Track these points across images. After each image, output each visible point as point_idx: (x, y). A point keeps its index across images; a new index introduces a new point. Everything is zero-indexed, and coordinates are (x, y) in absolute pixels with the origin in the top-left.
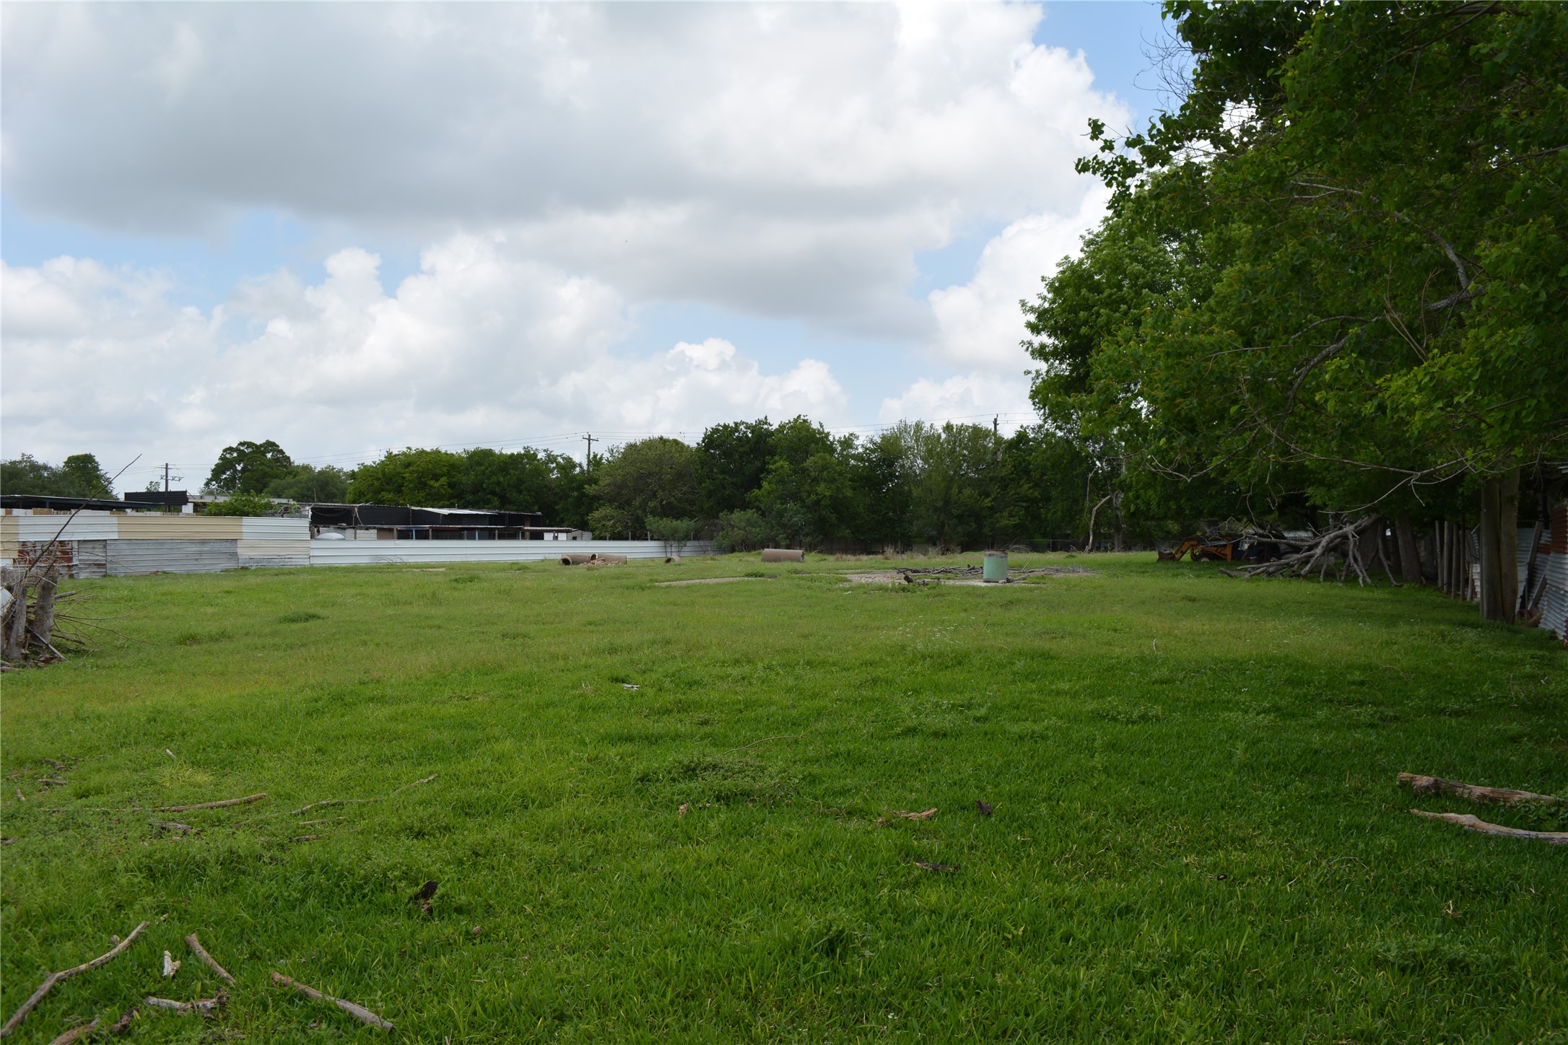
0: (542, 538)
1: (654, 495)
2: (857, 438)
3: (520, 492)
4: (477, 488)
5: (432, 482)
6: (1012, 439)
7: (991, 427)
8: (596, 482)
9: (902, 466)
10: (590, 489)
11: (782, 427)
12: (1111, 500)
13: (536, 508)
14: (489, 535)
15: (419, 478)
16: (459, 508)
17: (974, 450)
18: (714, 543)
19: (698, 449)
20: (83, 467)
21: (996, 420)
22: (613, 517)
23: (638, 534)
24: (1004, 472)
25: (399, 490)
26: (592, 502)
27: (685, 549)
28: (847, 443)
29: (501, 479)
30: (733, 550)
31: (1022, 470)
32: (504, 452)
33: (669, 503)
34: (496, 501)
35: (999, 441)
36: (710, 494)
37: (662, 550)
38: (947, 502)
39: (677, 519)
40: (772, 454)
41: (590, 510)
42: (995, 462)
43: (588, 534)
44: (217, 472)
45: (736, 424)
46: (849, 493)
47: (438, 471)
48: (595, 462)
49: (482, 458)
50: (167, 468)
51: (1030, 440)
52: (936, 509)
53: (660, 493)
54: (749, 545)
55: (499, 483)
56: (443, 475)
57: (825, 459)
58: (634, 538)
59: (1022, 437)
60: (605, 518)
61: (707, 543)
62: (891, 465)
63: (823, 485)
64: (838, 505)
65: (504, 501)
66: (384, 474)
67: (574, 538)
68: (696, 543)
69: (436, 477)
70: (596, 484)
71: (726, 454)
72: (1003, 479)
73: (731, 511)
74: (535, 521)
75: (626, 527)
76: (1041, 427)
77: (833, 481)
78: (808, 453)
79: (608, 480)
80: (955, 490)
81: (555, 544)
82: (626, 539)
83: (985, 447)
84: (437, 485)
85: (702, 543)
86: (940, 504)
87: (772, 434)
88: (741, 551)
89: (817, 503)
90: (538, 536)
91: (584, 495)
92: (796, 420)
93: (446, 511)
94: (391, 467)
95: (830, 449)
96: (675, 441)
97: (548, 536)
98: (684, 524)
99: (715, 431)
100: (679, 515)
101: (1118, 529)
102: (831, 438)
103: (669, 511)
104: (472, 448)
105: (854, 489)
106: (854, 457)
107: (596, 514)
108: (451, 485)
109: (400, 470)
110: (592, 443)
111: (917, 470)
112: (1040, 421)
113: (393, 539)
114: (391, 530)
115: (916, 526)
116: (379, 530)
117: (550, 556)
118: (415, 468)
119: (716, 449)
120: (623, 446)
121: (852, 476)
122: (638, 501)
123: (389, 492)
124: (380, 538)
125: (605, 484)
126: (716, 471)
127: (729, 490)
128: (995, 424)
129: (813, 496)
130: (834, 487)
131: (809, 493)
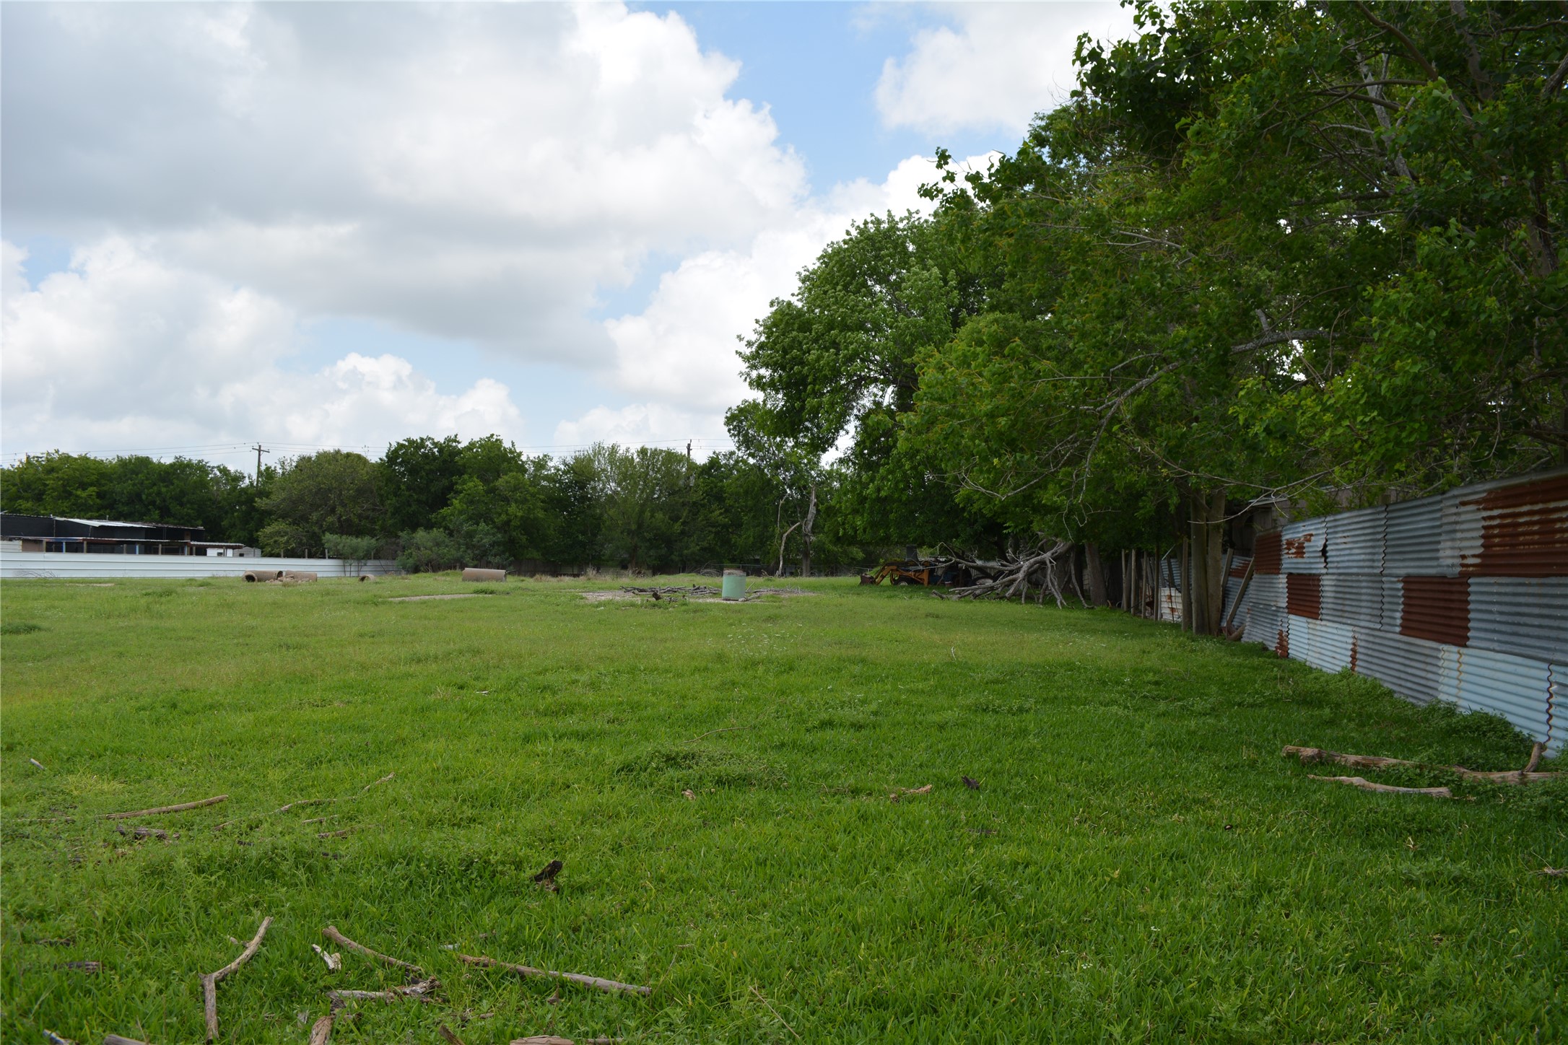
0: (205, 554)
1: (333, 510)
3: (182, 505)
4: (135, 498)
5: (79, 493)
6: (705, 465)
7: (685, 452)
8: (268, 495)
9: (594, 488)
10: (260, 503)
11: (472, 445)
12: (800, 526)
13: (198, 521)
14: (149, 549)
15: (64, 486)
16: (111, 519)
17: (668, 473)
18: (395, 563)
19: (381, 464)
21: (689, 445)
22: (286, 533)
23: (316, 551)
24: (695, 497)
25: (39, 498)
26: (264, 517)
27: (365, 568)
28: (540, 464)
29: (164, 490)
30: (416, 570)
31: (717, 496)
32: (162, 461)
33: (347, 520)
34: (156, 515)
35: (692, 466)
36: (397, 511)
37: (341, 569)
38: (640, 526)
39: (357, 537)
40: (461, 474)
41: (261, 525)
42: (687, 487)
43: (258, 551)
45: (422, 439)
46: (541, 514)
47: (85, 480)
48: (267, 474)
49: (137, 468)
51: (722, 466)
52: (630, 532)
53: (339, 510)
54: (434, 566)
55: (159, 493)
56: (92, 484)
57: (516, 480)
58: (311, 556)
59: (714, 463)
60: (278, 533)
61: (389, 562)
62: (582, 487)
63: (514, 505)
64: (529, 526)
65: (165, 512)
66: (22, 480)
67: (241, 555)
68: (377, 562)
69: (84, 486)
70: (267, 497)
71: (413, 471)
72: (694, 503)
73: (414, 528)
74: (197, 536)
75: (301, 544)
76: (732, 453)
77: (525, 501)
78: (499, 473)
79: (283, 495)
80: (648, 514)
81: (221, 560)
82: (301, 556)
83: (678, 471)
84: (84, 495)
85: (383, 562)
86: (634, 527)
87: (460, 452)
88: (427, 571)
89: (508, 523)
90: (201, 552)
91: (254, 509)
92: (487, 439)
93: (96, 523)
94: (31, 471)
95: (522, 469)
96: (359, 457)
97: (211, 552)
98: (364, 542)
99: (400, 446)
100: (359, 533)
101: (806, 555)
102: (524, 458)
103: (346, 528)
104: (126, 455)
105: (545, 511)
106: (547, 478)
107: (268, 530)
108: (99, 495)
109: (43, 476)
110: (263, 454)
111: (609, 492)
112: (734, 448)
113: (40, 550)
114: (39, 542)
115: (608, 549)
116: (24, 541)
117: (215, 573)
118: (60, 475)
119: (400, 464)
120: (295, 459)
121: (542, 497)
122: (315, 516)
123: (27, 500)
124: (25, 549)
125: (277, 498)
126: (403, 487)
127: (414, 507)
128: (689, 449)
129: (504, 516)
130: (525, 507)
131: (500, 514)
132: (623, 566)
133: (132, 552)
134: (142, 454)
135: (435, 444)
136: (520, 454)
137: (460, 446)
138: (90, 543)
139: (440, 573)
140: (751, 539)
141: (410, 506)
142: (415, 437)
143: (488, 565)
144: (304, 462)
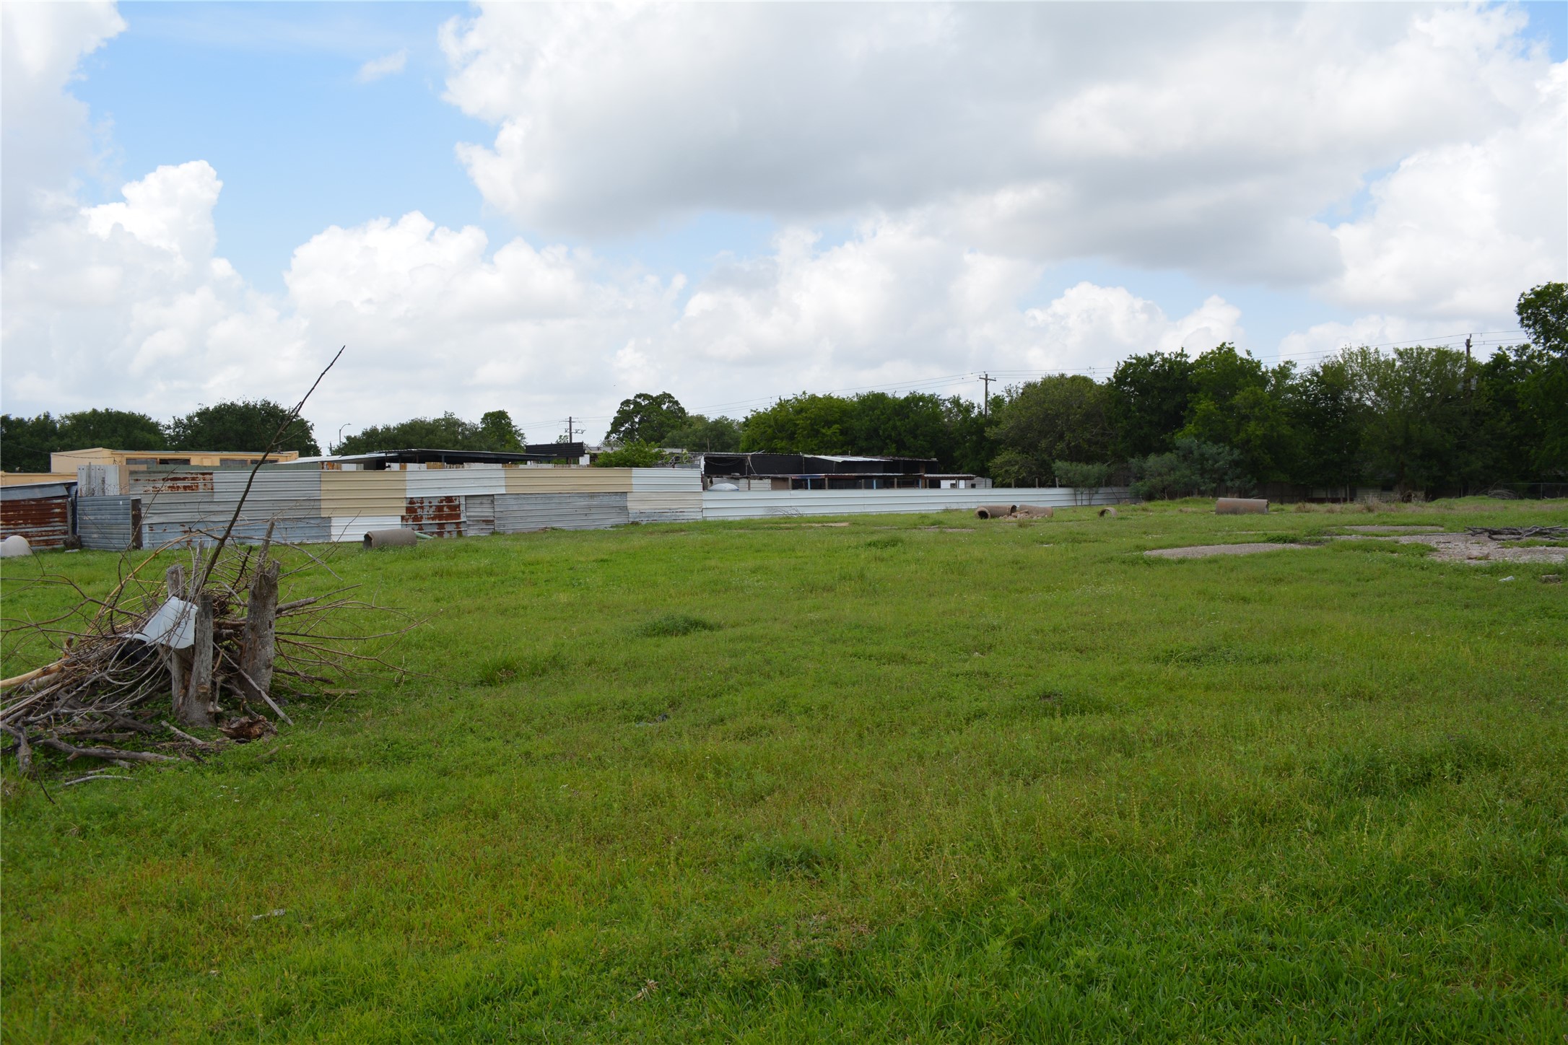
0: (939, 486)
1: (1061, 437)
2: (1295, 366)
3: (915, 437)
4: (873, 433)
5: (824, 431)
6: (1489, 364)
7: (1463, 349)
8: (997, 424)
9: (1349, 399)
10: (990, 433)
11: (1203, 358)
13: (933, 453)
14: (886, 484)
15: (812, 425)
16: (853, 455)
17: (1440, 377)
18: (1129, 489)
19: (1110, 385)
20: (497, 421)
21: (1468, 341)
22: (1017, 462)
23: (1044, 479)
24: (1478, 404)
25: (791, 437)
26: (994, 447)
27: (1096, 496)
28: (1283, 373)
29: (898, 424)
30: (1150, 497)
31: (1505, 400)
32: (897, 396)
33: (1076, 446)
34: (893, 447)
35: (1472, 367)
36: (1127, 435)
37: (1072, 498)
38: (1408, 440)
39: (1087, 463)
40: (1196, 391)
41: (992, 453)
42: (1466, 389)
43: (989, 482)
44: (616, 424)
45: (1151, 356)
46: (1286, 430)
47: (830, 418)
48: (996, 403)
49: (875, 403)
50: (570, 422)
51: (1511, 364)
52: (1394, 449)
53: (1068, 436)
54: (1170, 492)
55: (894, 428)
56: (835, 422)
57: (1256, 394)
58: (1042, 485)
59: (1500, 360)
60: (1009, 463)
61: (1121, 490)
62: (1335, 398)
63: (1253, 424)
64: (1272, 445)
65: (901, 445)
66: (776, 420)
67: (973, 486)
68: (1108, 490)
69: (828, 424)
70: (996, 426)
71: (1144, 391)
72: (1477, 413)
73: (1145, 454)
74: (931, 468)
75: (1031, 473)
76: (1526, 347)
77: (1266, 418)
78: (1235, 389)
79: (1012, 423)
80: (1416, 426)
81: (954, 492)
82: (1032, 486)
83: (1455, 374)
84: (829, 432)
85: (1115, 489)
86: (1399, 442)
87: (1192, 367)
88: (1162, 498)
89: (1248, 441)
90: (935, 484)
91: (984, 439)
92: (1220, 349)
93: (839, 459)
94: (784, 413)
95: (1263, 380)
96: (1085, 380)
97: (945, 484)
98: (1096, 469)
99: (1128, 365)
100: (1089, 459)
102: (1263, 369)
103: (1076, 455)
104: (864, 391)
105: (1293, 427)
106: (1293, 389)
107: (999, 460)
108: (843, 432)
109: (792, 417)
110: (990, 383)
111: (1369, 403)
112: (1529, 341)
113: (788, 488)
114: (785, 480)
115: (1368, 468)
116: (773, 479)
117: (948, 505)
118: (808, 415)
119: (1130, 384)
120: (1021, 386)
121: (1286, 411)
122: (1043, 444)
123: (782, 439)
124: (774, 488)
125: (1006, 426)
126: (1133, 408)
127: (1146, 430)
128: (1468, 346)
129: (1242, 435)
130: (1267, 424)
131: (1238, 432)
132: (1387, 487)
133: (869, 487)
134: (878, 390)
135: (1164, 360)
136: (1258, 364)
137: (1191, 360)
138: (831, 479)
139: (1178, 500)
140: (1558, 450)
141: (1142, 428)
142: (1143, 354)
143: (1227, 492)
144: (1030, 390)
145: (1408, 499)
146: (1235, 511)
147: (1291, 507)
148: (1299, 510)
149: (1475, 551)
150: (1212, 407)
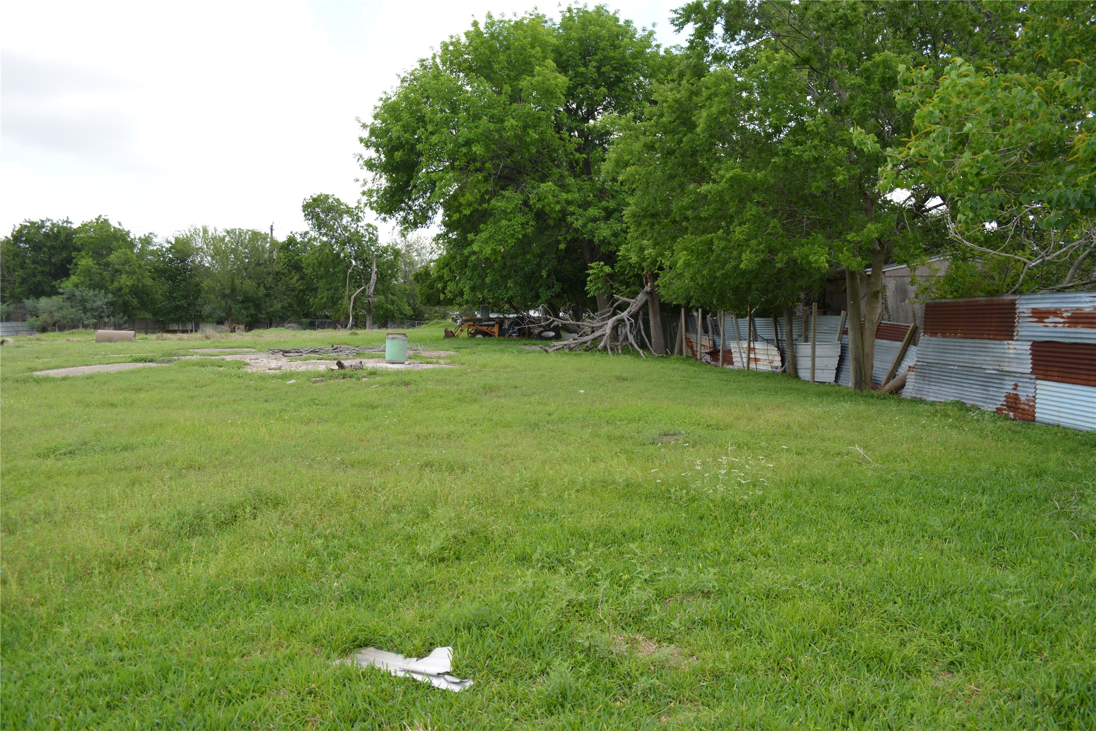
2: (156, 236)
6: (284, 242)
7: (269, 232)
9: (193, 262)
11: (84, 225)
12: (365, 290)
17: (254, 250)
18: (25, 324)
19: (8, 242)
21: (272, 227)
24: (277, 268)
28: (147, 241)
30: (43, 330)
31: (297, 267)
35: (274, 243)
36: (24, 281)
38: (233, 290)
40: (79, 250)
42: (271, 260)
45: (42, 221)
46: (149, 282)
51: (298, 243)
52: (224, 296)
54: (59, 326)
57: (126, 254)
59: (291, 241)
61: (19, 324)
62: (183, 261)
63: (124, 276)
64: (138, 292)
68: (8, 324)
71: (36, 247)
72: (277, 273)
73: (38, 296)
76: (306, 233)
77: (134, 273)
78: (110, 250)
80: (239, 281)
83: (263, 247)
85: (14, 324)
86: (228, 291)
87: (76, 231)
88: (54, 331)
89: (120, 289)
92: (97, 220)
95: (131, 245)
99: (23, 227)
101: (369, 311)
102: (132, 236)
105: (154, 279)
106: (153, 253)
111: (207, 265)
112: (308, 229)
115: (207, 309)
119: (25, 242)
121: (148, 267)
126: (27, 261)
127: (39, 278)
128: (272, 230)
129: (116, 284)
130: (135, 277)
131: (112, 282)
132: (220, 322)
135: (53, 224)
136: (128, 233)
137: (75, 226)
139: (66, 332)
140: (325, 299)
141: (35, 276)
142: (36, 219)
143: (105, 326)
145: (233, 331)
146: (110, 340)
147: (153, 337)
148: (158, 338)
149: (274, 364)
150: (90, 263)
